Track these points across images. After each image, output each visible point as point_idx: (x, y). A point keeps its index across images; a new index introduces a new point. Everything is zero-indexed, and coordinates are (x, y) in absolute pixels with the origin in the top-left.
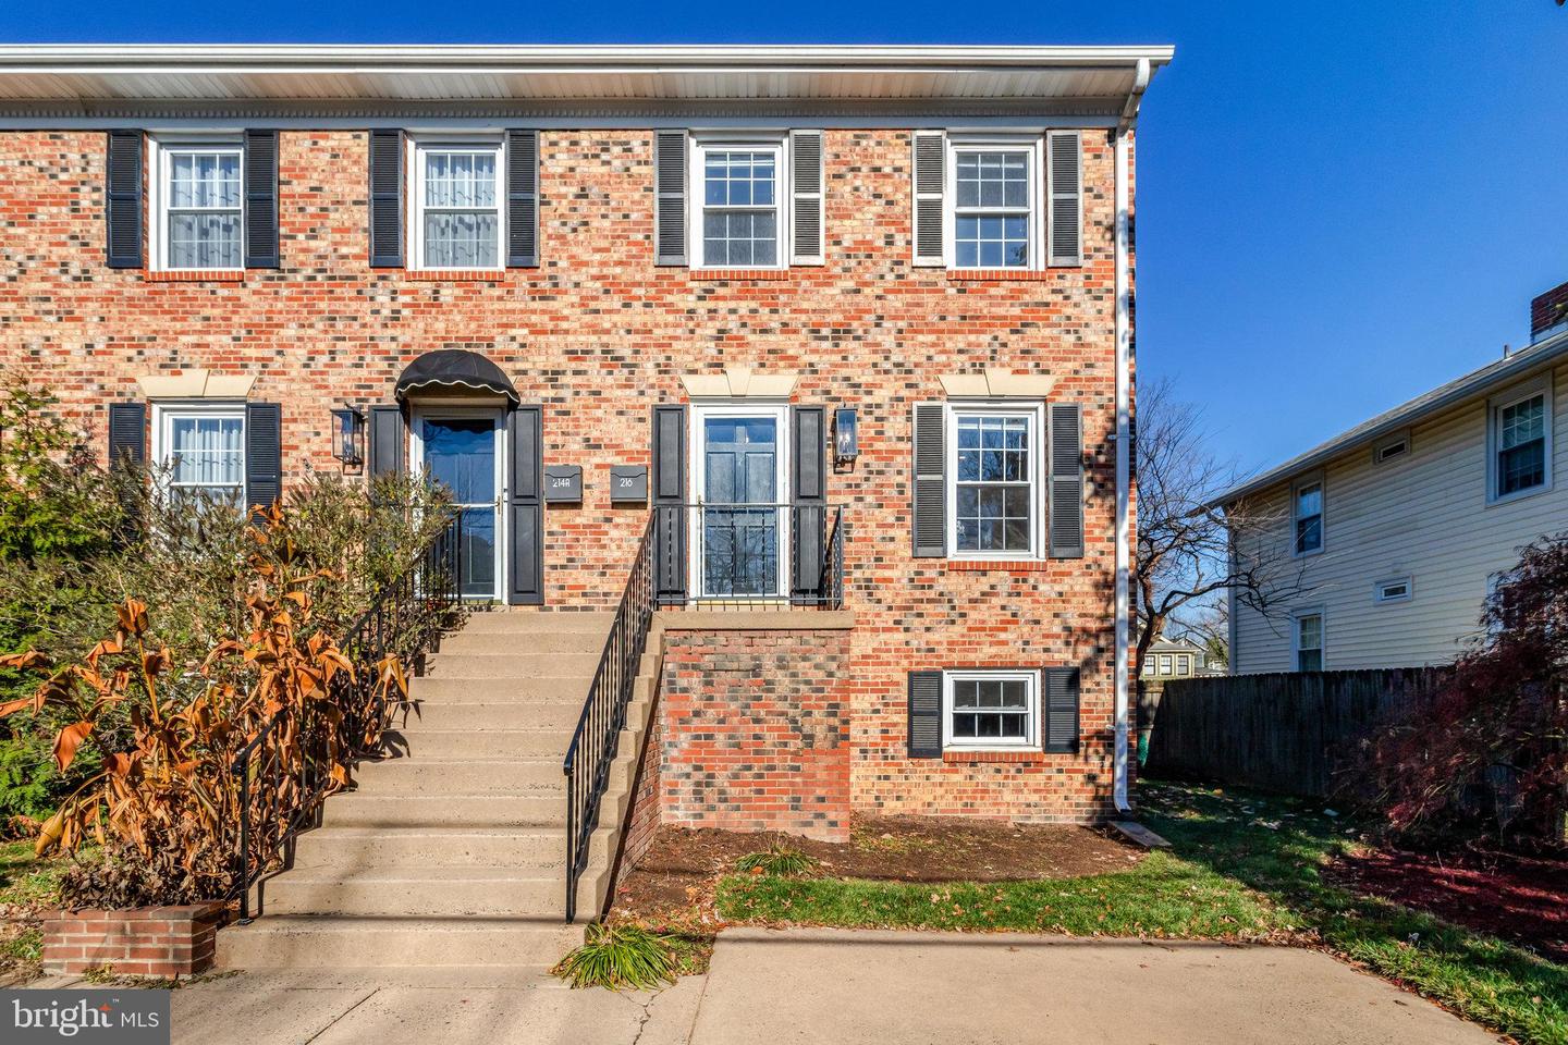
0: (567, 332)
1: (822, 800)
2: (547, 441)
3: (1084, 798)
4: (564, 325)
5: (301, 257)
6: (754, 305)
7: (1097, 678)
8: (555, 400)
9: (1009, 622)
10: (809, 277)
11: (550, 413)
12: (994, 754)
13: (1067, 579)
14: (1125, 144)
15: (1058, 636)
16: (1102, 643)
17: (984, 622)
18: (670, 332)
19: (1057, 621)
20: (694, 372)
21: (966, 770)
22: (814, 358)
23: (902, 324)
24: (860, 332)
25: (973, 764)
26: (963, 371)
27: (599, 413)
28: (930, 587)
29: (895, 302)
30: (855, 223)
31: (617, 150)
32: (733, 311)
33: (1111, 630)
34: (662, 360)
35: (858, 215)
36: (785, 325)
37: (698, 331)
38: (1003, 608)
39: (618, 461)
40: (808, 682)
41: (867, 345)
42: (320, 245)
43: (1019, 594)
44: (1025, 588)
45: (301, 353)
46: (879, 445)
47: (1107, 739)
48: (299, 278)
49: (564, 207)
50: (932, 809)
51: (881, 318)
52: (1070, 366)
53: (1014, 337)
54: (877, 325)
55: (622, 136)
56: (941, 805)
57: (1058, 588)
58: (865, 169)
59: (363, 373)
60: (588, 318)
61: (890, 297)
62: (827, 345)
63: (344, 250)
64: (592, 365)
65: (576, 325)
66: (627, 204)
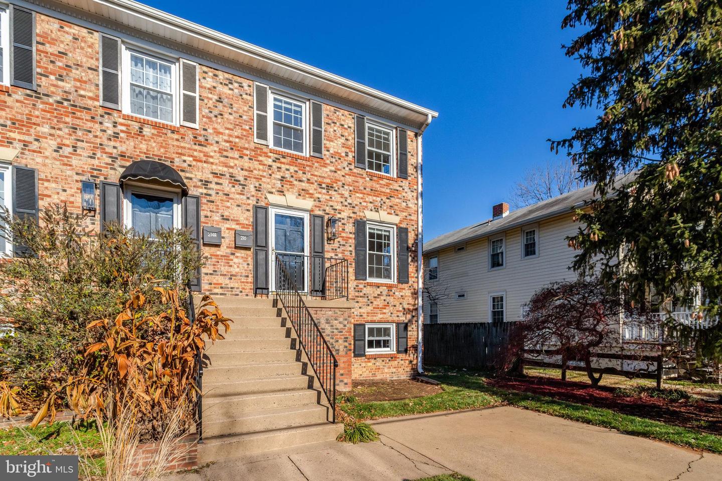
0: (212, 163)
1: (342, 375)
2: (202, 213)
3: (408, 369)
4: (211, 160)
5: (52, 89)
6: (296, 169)
7: (412, 327)
8: (206, 194)
9: (386, 306)
10: (318, 162)
11: (204, 200)
12: (382, 355)
13: (404, 291)
14: (420, 139)
15: (401, 311)
16: (414, 314)
17: (378, 305)
18: (261, 173)
19: (401, 306)
20: (271, 193)
21: (373, 361)
22: (320, 196)
23: (351, 188)
24: (336, 189)
25: (375, 359)
26: (371, 210)
27: (228, 204)
28: (361, 291)
29: (349, 179)
30: (335, 144)
31: (236, 85)
32: (288, 170)
33: (416, 309)
34: (257, 185)
35: (335, 141)
36: (308, 180)
37: (273, 175)
38: (385, 300)
39: (238, 227)
40: (337, 329)
41: (339, 194)
42: (68, 86)
43: (389, 296)
44: (391, 293)
45: (53, 144)
46: (343, 235)
47: (415, 348)
48: (51, 100)
49: (210, 104)
50: (362, 376)
51: (344, 184)
52: (405, 214)
53: (388, 200)
54: (343, 187)
55: (239, 80)
56: (365, 375)
57: (401, 294)
58: (338, 124)
59: (96, 162)
60: (223, 159)
61: (347, 176)
62: (324, 191)
63: (82, 92)
64: (225, 182)
65: (217, 161)
66: (241, 111)
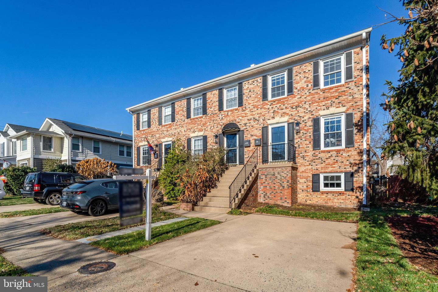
0: (248, 116)
2: (245, 136)
3: (356, 201)
4: (247, 115)
5: (210, 112)
6: (280, 105)
7: (359, 174)
8: (246, 128)
9: (335, 163)
10: (291, 97)
11: (245, 131)
12: (332, 191)
13: (350, 152)
14: (364, 50)
15: (348, 165)
16: (360, 166)
17: (329, 163)
18: (265, 113)
19: (348, 162)
20: (269, 119)
21: (326, 195)
22: (292, 113)
23: (310, 102)
24: (301, 106)
25: (327, 193)
26: (324, 110)
27: (253, 130)
28: (317, 156)
29: (309, 98)
30: (300, 84)
31: (255, 82)
32: (276, 107)
33: (362, 163)
34: (263, 118)
35: (301, 82)
36: (286, 107)
37: (270, 112)
38: (334, 159)
39: (256, 138)
41: (303, 108)
42: (212, 109)
43: (338, 156)
44: (339, 155)
45: (209, 127)
46: (305, 128)
47: (361, 188)
48: (209, 115)
49: (247, 95)
50: (318, 203)
51: (306, 102)
52: (351, 104)
53: (336, 100)
54: (305, 104)
55: (256, 79)
56: (320, 202)
57: (348, 154)
58: (302, 73)
59: (218, 129)
60: (251, 113)
61: (308, 97)
62: (294, 110)
63: (215, 109)
64: (252, 121)
65: (249, 115)
66: (257, 91)
